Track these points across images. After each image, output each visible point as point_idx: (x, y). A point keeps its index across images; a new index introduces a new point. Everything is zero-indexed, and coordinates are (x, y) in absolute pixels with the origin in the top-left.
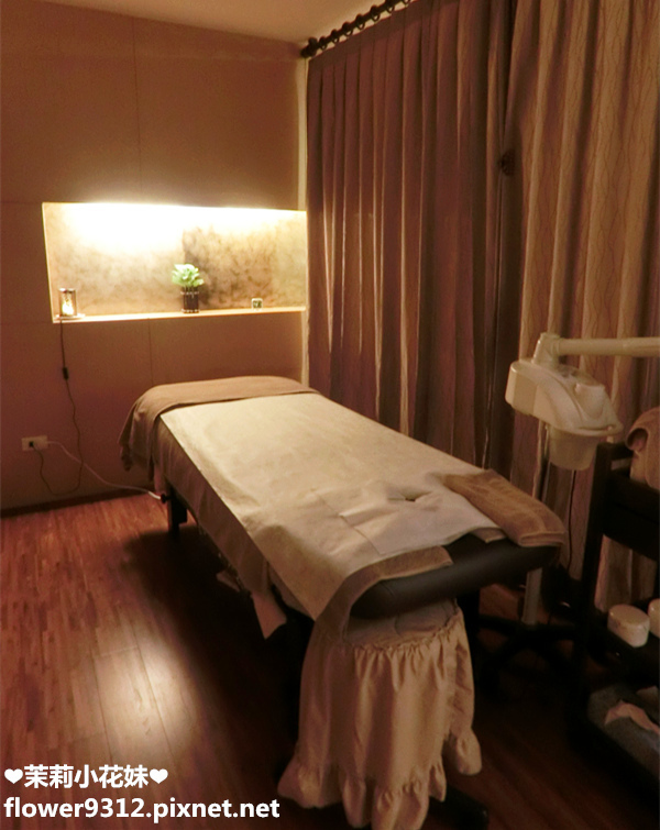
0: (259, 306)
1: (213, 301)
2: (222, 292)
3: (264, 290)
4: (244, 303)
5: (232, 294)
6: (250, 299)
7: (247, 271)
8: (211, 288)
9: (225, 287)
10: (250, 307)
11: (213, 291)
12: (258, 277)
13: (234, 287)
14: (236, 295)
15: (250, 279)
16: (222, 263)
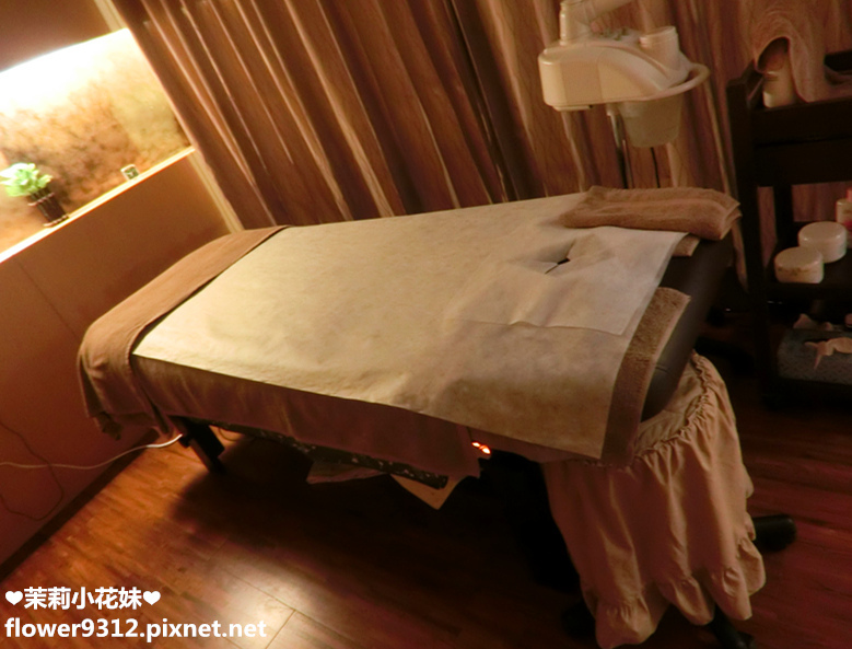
0: (135, 174)
1: (76, 195)
2: (80, 180)
3: (127, 153)
4: (115, 180)
5: (93, 176)
6: (118, 170)
7: (94, 140)
8: (63, 181)
9: (78, 171)
10: (123, 181)
11: (68, 184)
12: (111, 139)
13: (90, 166)
14: (98, 175)
15: (103, 147)
16: (57, 143)
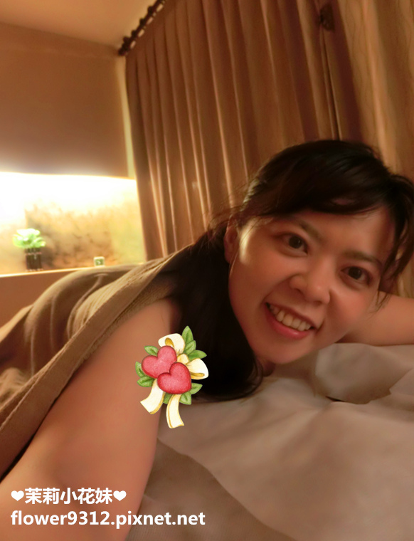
0: (102, 264)
1: (58, 262)
2: (66, 255)
3: (105, 249)
4: (87, 263)
5: (75, 256)
6: (92, 258)
7: (88, 235)
8: (54, 251)
9: (67, 248)
10: (93, 266)
11: (57, 254)
13: (77, 249)
14: (79, 256)
15: (92, 241)
16: (64, 230)
